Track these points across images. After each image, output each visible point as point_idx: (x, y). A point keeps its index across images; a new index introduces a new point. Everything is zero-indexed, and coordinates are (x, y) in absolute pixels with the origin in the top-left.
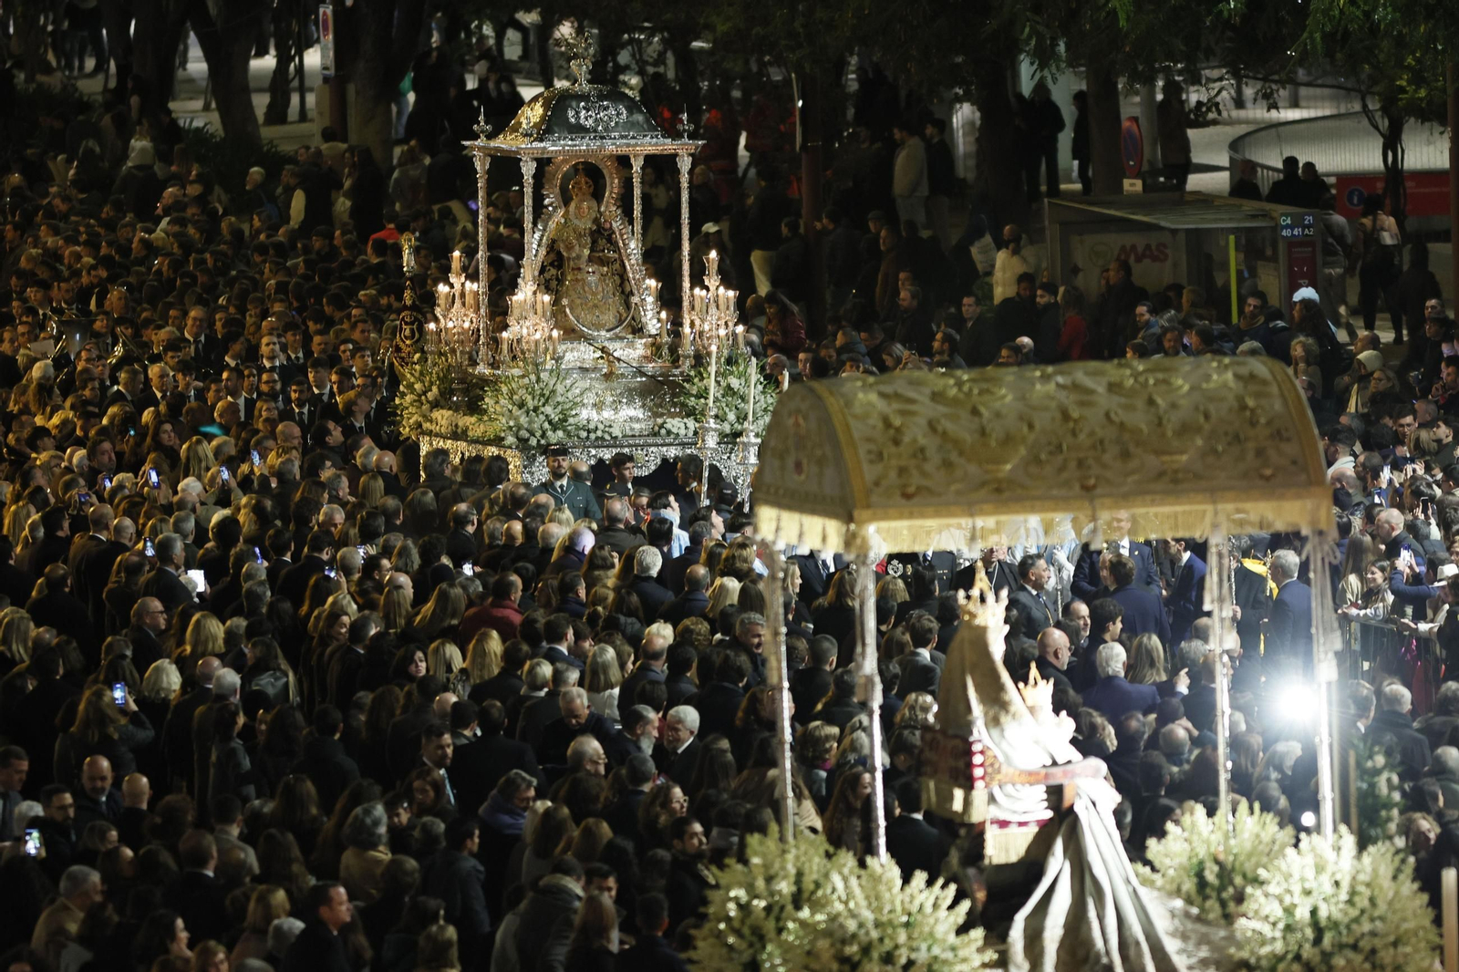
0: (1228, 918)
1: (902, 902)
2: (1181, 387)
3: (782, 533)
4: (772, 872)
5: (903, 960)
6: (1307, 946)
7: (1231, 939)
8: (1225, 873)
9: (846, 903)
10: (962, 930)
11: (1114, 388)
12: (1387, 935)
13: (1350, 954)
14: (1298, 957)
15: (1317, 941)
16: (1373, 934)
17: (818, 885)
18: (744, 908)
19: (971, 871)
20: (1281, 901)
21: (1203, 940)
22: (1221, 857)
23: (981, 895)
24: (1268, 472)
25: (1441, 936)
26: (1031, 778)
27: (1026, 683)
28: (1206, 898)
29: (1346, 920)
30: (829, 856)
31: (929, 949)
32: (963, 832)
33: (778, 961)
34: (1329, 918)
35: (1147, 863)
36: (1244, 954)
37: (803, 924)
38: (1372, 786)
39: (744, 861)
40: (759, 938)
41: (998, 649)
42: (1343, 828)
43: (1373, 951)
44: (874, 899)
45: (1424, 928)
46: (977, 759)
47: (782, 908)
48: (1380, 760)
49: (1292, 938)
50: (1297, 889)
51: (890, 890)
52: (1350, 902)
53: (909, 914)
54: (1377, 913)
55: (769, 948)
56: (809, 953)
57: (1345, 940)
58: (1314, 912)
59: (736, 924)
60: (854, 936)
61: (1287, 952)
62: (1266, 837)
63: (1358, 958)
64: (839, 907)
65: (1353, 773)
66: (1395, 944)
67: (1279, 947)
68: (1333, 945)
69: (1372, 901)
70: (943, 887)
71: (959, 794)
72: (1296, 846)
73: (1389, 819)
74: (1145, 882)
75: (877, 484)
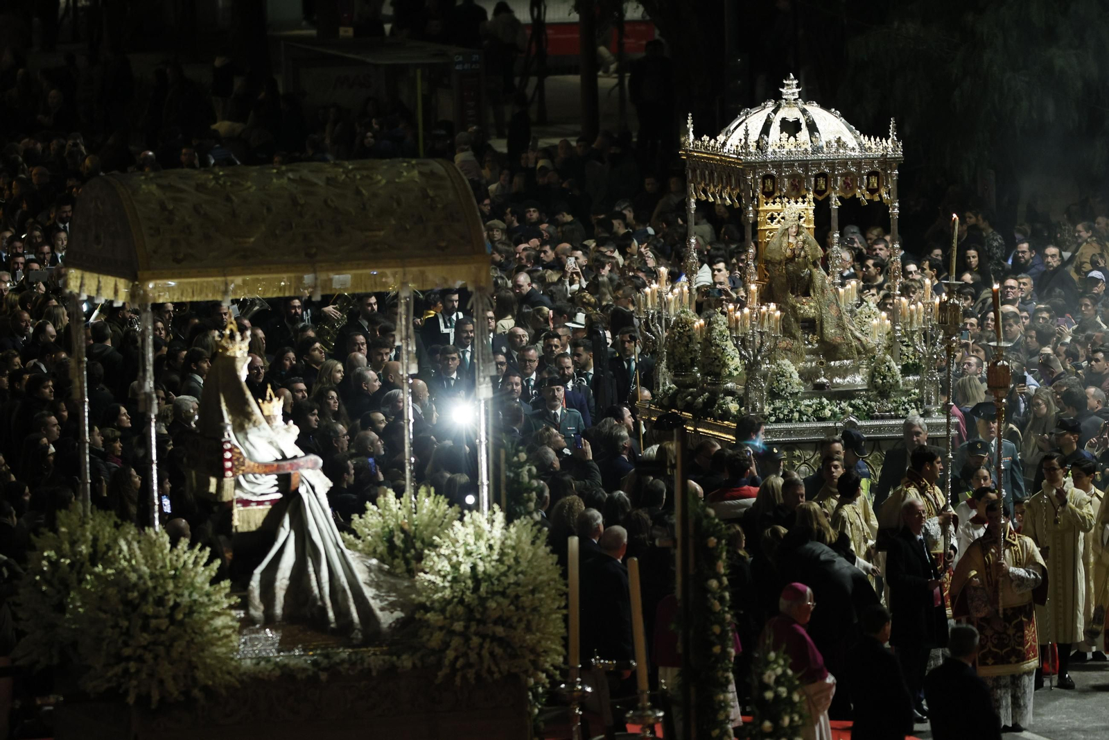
0: (411, 573)
1: (171, 560)
2: (379, 181)
3: (85, 288)
4: (75, 538)
5: (171, 603)
6: (468, 593)
7: (413, 587)
8: (409, 538)
9: (129, 561)
10: (214, 581)
11: (329, 181)
12: (526, 585)
13: (500, 599)
14: (461, 601)
15: (476, 589)
16: (517, 584)
17: (109, 548)
18: (54, 564)
19: (222, 538)
20: (450, 560)
21: (392, 589)
22: (406, 527)
23: (229, 555)
24: (443, 244)
25: (567, 585)
26: (267, 469)
27: (264, 400)
28: (395, 557)
29: (497, 574)
30: (117, 526)
31: (190, 595)
32: (216, 508)
33: (78, 604)
34: (484, 572)
35: (352, 532)
36: (423, 599)
37: (97, 576)
38: (518, 475)
39: (55, 530)
40: (66, 587)
41: (243, 374)
42: (496, 507)
43: (517, 597)
44: (150, 558)
45: (554, 580)
46: (228, 455)
47: (82, 564)
48: (523, 456)
49: (457, 587)
50: (461, 551)
51: (162, 551)
52: (500, 561)
53: (176, 569)
54: (519, 569)
55: (72, 594)
56: (101, 598)
57: (496, 588)
58: (474, 568)
59: (48, 576)
60: (135, 585)
61: (454, 597)
62: (439, 513)
63: (506, 602)
64: (125, 564)
65: (503, 466)
66: (533, 592)
67: (448, 592)
68: (487, 593)
69: (516, 559)
70: (200, 550)
71: (213, 481)
72: (461, 519)
73: (530, 500)
74: (350, 546)
75: (155, 252)
